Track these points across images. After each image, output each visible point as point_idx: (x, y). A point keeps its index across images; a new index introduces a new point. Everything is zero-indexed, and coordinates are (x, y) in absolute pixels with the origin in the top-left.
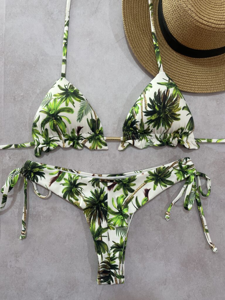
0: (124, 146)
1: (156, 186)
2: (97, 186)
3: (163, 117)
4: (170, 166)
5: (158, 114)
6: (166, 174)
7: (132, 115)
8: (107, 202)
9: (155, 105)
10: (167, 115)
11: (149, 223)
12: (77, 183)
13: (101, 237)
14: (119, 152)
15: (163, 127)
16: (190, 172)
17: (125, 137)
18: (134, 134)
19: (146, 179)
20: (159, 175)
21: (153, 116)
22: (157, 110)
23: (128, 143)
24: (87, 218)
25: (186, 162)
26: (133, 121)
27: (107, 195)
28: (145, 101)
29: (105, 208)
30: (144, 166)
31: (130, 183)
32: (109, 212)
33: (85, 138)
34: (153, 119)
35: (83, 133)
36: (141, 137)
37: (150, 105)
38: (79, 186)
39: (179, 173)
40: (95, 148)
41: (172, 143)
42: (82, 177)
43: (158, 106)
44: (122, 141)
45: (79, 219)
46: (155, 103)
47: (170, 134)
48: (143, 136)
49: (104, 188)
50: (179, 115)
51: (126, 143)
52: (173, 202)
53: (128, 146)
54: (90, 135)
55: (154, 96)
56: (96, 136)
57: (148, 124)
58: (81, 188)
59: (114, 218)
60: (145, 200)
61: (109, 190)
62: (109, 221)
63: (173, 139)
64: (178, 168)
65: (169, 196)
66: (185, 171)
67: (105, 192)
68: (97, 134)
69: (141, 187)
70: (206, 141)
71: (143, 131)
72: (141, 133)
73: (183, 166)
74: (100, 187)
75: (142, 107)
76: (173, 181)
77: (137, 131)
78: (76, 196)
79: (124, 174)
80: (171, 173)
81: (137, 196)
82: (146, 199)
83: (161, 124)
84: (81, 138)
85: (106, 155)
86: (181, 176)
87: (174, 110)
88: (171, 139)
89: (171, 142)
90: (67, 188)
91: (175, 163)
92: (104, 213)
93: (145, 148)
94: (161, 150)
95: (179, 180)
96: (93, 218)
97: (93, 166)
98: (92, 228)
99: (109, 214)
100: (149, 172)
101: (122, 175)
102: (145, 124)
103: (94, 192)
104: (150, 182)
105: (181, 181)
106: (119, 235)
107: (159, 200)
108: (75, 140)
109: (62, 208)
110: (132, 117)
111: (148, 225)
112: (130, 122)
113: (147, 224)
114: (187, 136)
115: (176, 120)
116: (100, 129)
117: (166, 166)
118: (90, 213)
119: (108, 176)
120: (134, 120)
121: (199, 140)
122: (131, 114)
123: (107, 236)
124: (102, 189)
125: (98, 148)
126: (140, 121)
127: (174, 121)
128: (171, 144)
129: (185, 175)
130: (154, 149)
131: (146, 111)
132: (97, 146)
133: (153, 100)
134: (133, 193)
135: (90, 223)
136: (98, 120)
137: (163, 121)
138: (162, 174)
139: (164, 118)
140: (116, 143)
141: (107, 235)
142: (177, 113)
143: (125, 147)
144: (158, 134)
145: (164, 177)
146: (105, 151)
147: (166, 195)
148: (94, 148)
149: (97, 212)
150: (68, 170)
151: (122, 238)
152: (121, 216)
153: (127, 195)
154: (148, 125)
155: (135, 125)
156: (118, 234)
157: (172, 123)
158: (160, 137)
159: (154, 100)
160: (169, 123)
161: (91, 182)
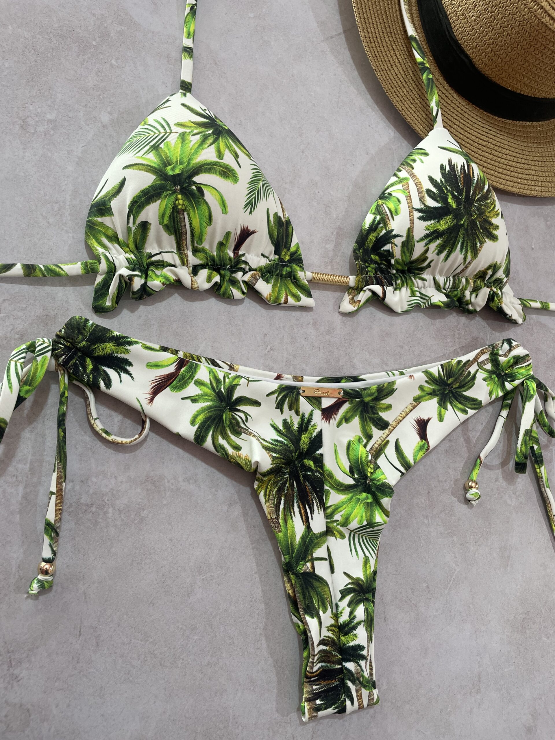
0: (360, 301)
1: (442, 410)
2: (290, 408)
3: (466, 226)
4: (472, 358)
5: (455, 218)
6: (464, 380)
7: (382, 218)
8: (321, 455)
9: (447, 195)
10: (473, 222)
11: (426, 517)
12: (236, 396)
13: (313, 560)
14: (340, 317)
15: (461, 253)
16: (521, 374)
17: (362, 275)
18: (382, 271)
19: (418, 393)
20: (449, 382)
21: (442, 222)
22: (451, 206)
23: (369, 294)
24: (268, 504)
25: (510, 350)
26: (382, 234)
27: (320, 434)
28: (418, 184)
29: (319, 472)
30: (404, 361)
31: (378, 403)
32: (331, 484)
33: (254, 266)
34: (442, 229)
35: (248, 254)
36: (399, 281)
37: (434, 193)
38: (238, 408)
39: (490, 380)
40: (283, 300)
41: (471, 303)
42: (249, 381)
43: (454, 196)
44: (352, 288)
45: (236, 513)
46: (447, 190)
47: (467, 280)
48: (404, 277)
49: (311, 414)
50: (497, 227)
51: (365, 291)
52: (482, 455)
53: (368, 301)
54: (268, 262)
55: (442, 173)
56: (283, 266)
57: (425, 241)
58: (244, 413)
59: (344, 503)
60: (421, 448)
61: (326, 420)
62: (329, 511)
63: (471, 293)
64: (489, 366)
65: (468, 441)
66: (506, 374)
67: (314, 425)
68: (285, 262)
69: (407, 415)
70: (538, 305)
71: (406, 264)
72: (397, 270)
73: (502, 359)
74: (301, 411)
75: (409, 198)
76: (480, 399)
77: (393, 261)
78: (233, 437)
79: (362, 377)
80: (474, 377)
81: (397, 440)
82: (424, 444)
83: (460, 244)
84: (243, 266)
85: (308, 324)
86: (495, 386)
87: (489, 212)
88: (467, 293)
89: (468, 301)
90: (209, 408)
91: (482, 353)
92: (314, 488)
93: (407, 312)
94: (442, 320)
95: (494, 397)
96: (285, 503)
97: (272, 352)
98: (286, 534)
99: (328, 491)
100: (427, 373)
101: (356, 379)
102: (418, 241)
103: (281, 427)
104: (426, 400)
105: (497, 399)
106: (357, 555)
107: (447, 452)
108: (224, 269)
109: (180, 479)
110: (379, 223)
111: (426, 522)
112: (372, 237)
113: (422, 518)
114: (501, 288)
115: (490, 239)
116: (293, 248)
117: (464, 359)
118: (275, 490)
119: (318, 382)
120: (384, 231)
121: (524, 302)
122: (378, 218)
123: (325, 559)
124: (306, 416)
125: (291, 301)
126: (404, 233)
127: (487, 240)
128: (467, 304)
129: (506, 384)
130: (426, 318)
131: (422, 206)
132: (287, 295)
133: (439, 181)
134: (386, 431)
135: (277, 518)
136: (288, 222)
137: (464, 238)
138: (455, 380)
139: (466, 230)
140: (332, 292)
141: (327, 557)
142: (494, 221)
143: (361, 303)
144: (441, 275)
145: (459, 387)
146: (304, 314)
147: (462, 439)
148: (278, 298)
149: (292, 485)
150: (203, 360)
151: (366, 561)
152: (364, 495)
153: (369, 437)
154: (426, 244)
155: (388, 247)
156: (356, 551)
157: (481, 247)
158: (445, 283)
159: (441, 181)
160: (476, 244)
161: (276, 395)
